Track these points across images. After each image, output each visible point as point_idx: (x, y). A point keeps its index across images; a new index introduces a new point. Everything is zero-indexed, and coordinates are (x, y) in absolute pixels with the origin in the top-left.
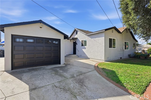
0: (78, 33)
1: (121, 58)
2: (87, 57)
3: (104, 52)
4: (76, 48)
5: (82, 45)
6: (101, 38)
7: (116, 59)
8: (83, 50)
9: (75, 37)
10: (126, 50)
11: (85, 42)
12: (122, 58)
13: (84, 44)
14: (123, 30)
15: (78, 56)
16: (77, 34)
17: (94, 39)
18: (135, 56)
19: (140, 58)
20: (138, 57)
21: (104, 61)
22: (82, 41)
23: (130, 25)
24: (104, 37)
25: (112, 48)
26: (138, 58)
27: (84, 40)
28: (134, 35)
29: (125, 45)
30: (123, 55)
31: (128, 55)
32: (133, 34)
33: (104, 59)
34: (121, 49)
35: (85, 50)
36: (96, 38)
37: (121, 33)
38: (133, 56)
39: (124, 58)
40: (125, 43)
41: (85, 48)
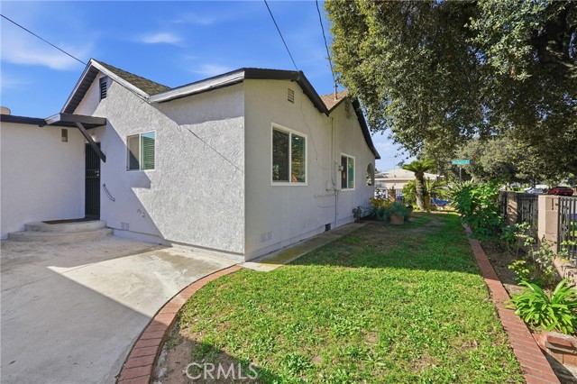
0: (110, 91)
1: (328, 227)
2: (159, 236)
3: (243, 207)
4: (99, 179)
5: (134, 164)
6: (225, 122)
7: (307, 237)
8: (137, 191)
9: (94, 115)
10: (344, 190)
11: (148, 142)
12: (332, 227)
13: (140, 156)
14: (336, 101)
15: (112, 232)
16: (103, 95)
17: (194, 127)
18: (376, 215)
19: (389, 219)
20: (385, 216)
21: (243, 258)
22: (133, 139)
23: (360, 81)
24: (241, 120)
25: (287, 179)
26: (383, 220)
27: (143, 131)
28: (371, 133)
29: (342, 168)
30: (336, 214)
31: (354, 211)
32: (369, 128)
33: (241, 249)
34: (330, 186)
35: (149, 192)
36: (205, 124)
37: (328, 113)
38: (367, 214)
39: (338, 225)
40: (344, 160)
41: (147, 184)
